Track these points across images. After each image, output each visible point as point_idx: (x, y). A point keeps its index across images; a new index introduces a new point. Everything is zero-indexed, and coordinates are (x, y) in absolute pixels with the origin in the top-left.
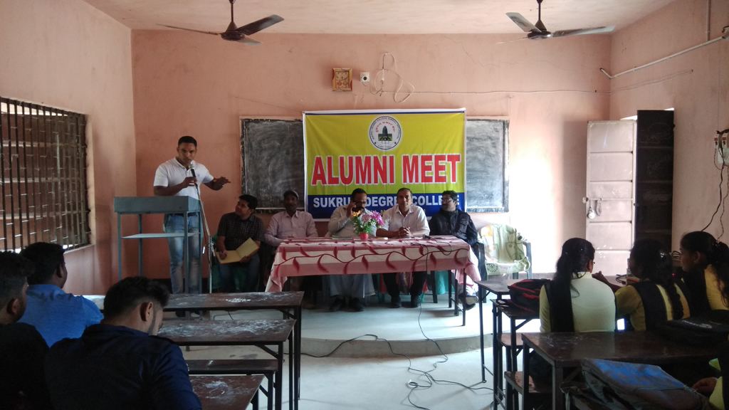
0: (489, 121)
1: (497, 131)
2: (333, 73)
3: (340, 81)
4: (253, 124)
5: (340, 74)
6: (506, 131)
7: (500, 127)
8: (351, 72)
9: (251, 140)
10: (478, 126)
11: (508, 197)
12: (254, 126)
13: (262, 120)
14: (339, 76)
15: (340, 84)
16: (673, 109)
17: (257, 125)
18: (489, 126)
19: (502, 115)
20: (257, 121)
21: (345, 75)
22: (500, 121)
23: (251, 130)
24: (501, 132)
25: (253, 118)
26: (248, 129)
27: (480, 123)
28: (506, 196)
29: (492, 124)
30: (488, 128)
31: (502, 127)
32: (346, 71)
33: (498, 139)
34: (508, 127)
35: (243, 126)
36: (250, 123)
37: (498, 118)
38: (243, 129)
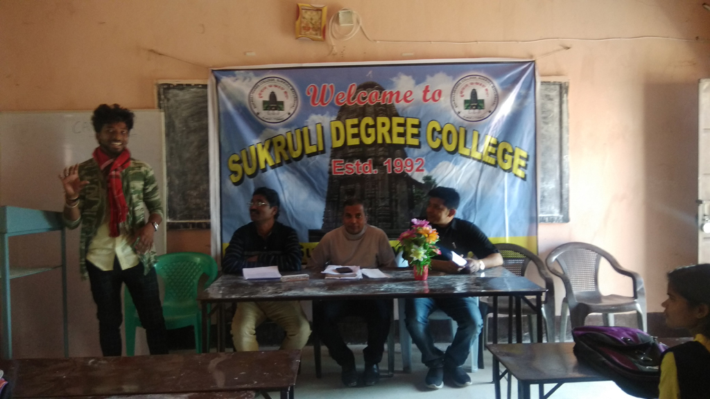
1: (551, 99)
2: (298, 12)
3: (307, 24)
4: (176, 91)
5: (309, 13)
6: (565, 99)
7: (554, 93)
8: (325, 11)
9: (173, 116)
11: (568, 199)
12: (176, 95)
13: (189, 85)
14: (307, 16)
15: (306, 28)
17: (181, 93)
19: (558, 74)
20: (180, 87)
21: (315, 16)
22: (554, 83)
23: (172, 101)
24: (557, 101)
25: (175, 82)
26: (168, 100)
28: (565, 197)
31: (558, 93)
32: (319, 10)
33: (552, 111)
34: (567, 92)
35: (159, 94)
36: (171, 91)
37: (552, 79)
38: (159, 99)
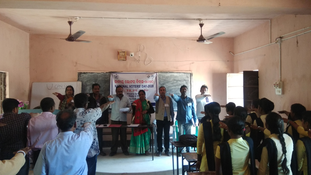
0: (185, 73)
1: (188, 77)
2: (118, 53)
4: (83, 74)
6: (192, 77)
7: (189, 76)
8: (126, 52)
10: (180, 75)
12: (83, 76)
13: (87, 73)
14: (121, 54)
15: (121, 57)
16: (258, 70)
17: (84, 75)
18: (185, 75)
19: (190, 71)
21: (123, 54)
24: (190, 78)
25: (83, 72)
26: (81, 77)
27: (181, 74)
29: (186, 74)
30: (184, 76)
31: (190, 76)
32: (124, 52)
33: (188, 81)
34: (192, 76)
35: (78, 75)
36: (82, 74)
37: (188, 72)
38: (78, 76)
